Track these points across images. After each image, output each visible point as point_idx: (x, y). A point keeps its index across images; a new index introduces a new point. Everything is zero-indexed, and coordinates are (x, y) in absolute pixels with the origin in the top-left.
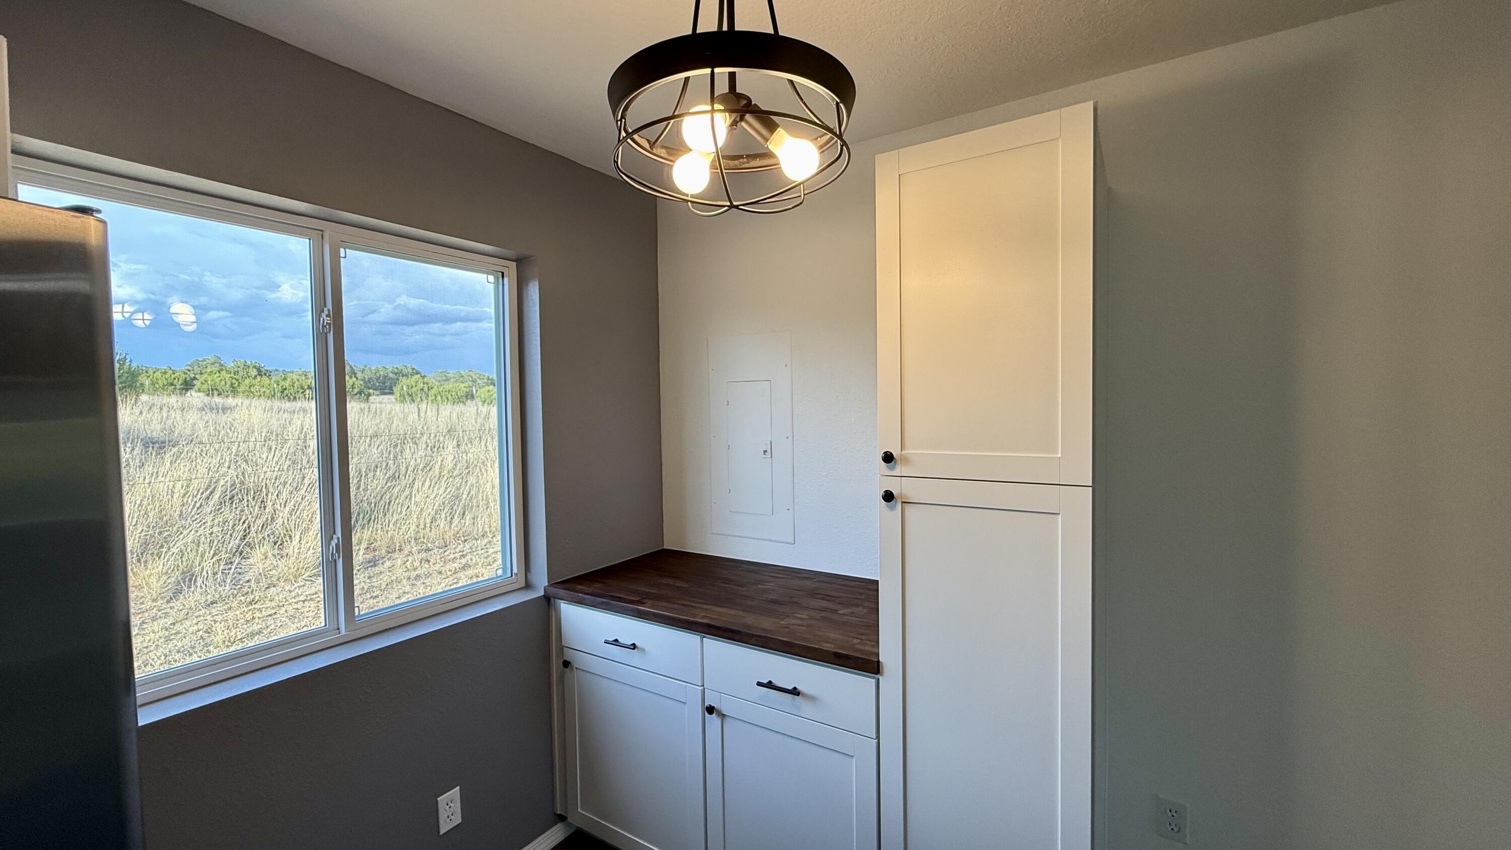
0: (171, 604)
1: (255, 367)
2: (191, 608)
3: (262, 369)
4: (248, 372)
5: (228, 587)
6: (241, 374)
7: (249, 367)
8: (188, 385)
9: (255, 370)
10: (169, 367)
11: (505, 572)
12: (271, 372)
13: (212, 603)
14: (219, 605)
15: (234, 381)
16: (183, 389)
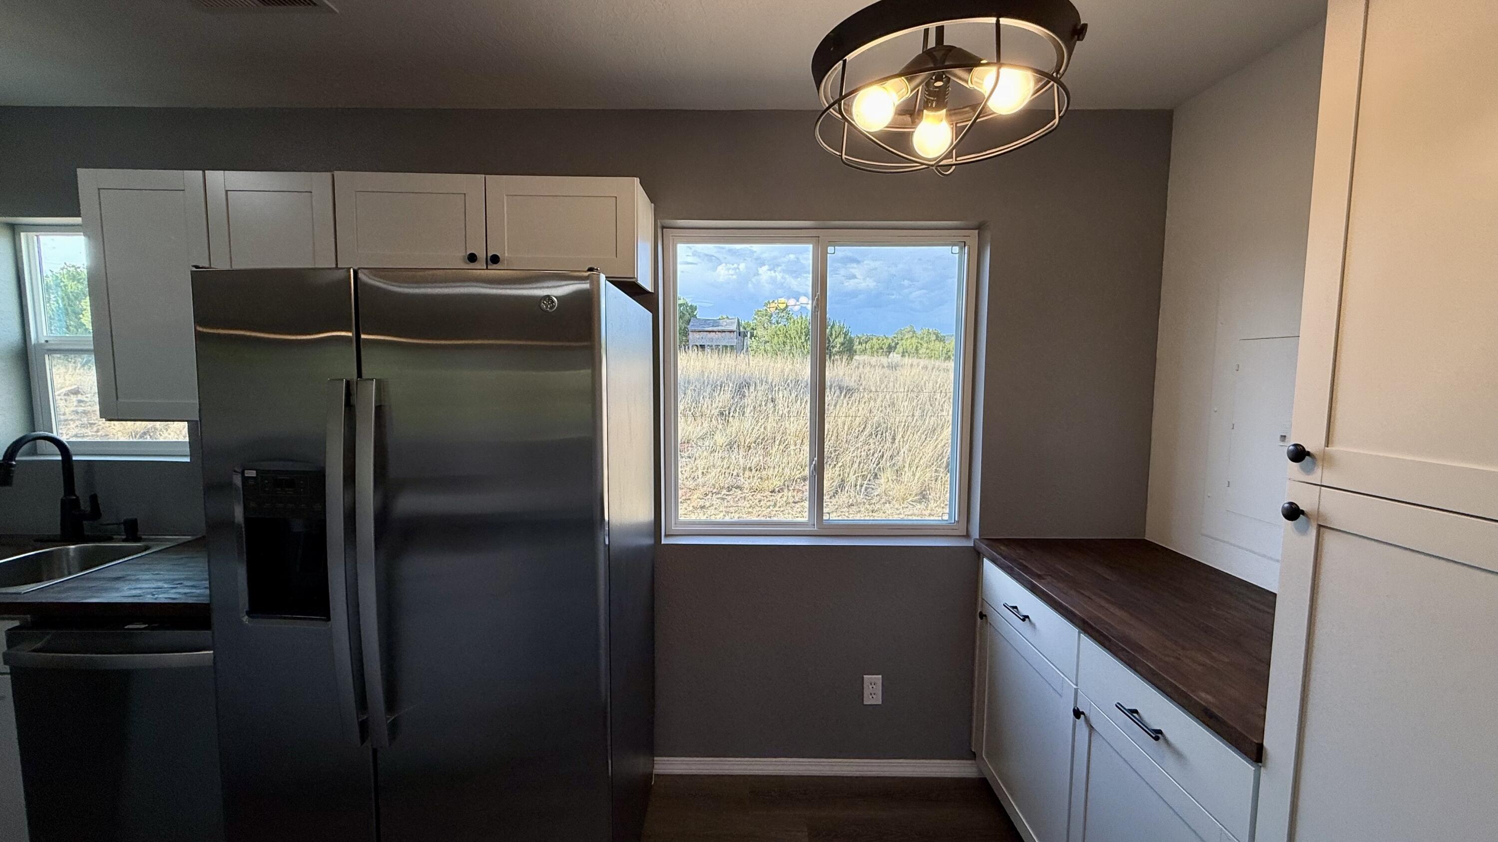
0: (831, 500)
1: (934, 333)
2: (840, 506)
3: (939, 335)
4: (930, 338)
5: (862, 497)
6: (925, 339)
7: (930, 333)
8: (891, 349)
9: (935, 336)
10: (885, 335)
11: (950, 517)
12: (945, 337)
13: (852, 505)
14: (855, 507)
15: (919, 345)
16: (887, 352)
